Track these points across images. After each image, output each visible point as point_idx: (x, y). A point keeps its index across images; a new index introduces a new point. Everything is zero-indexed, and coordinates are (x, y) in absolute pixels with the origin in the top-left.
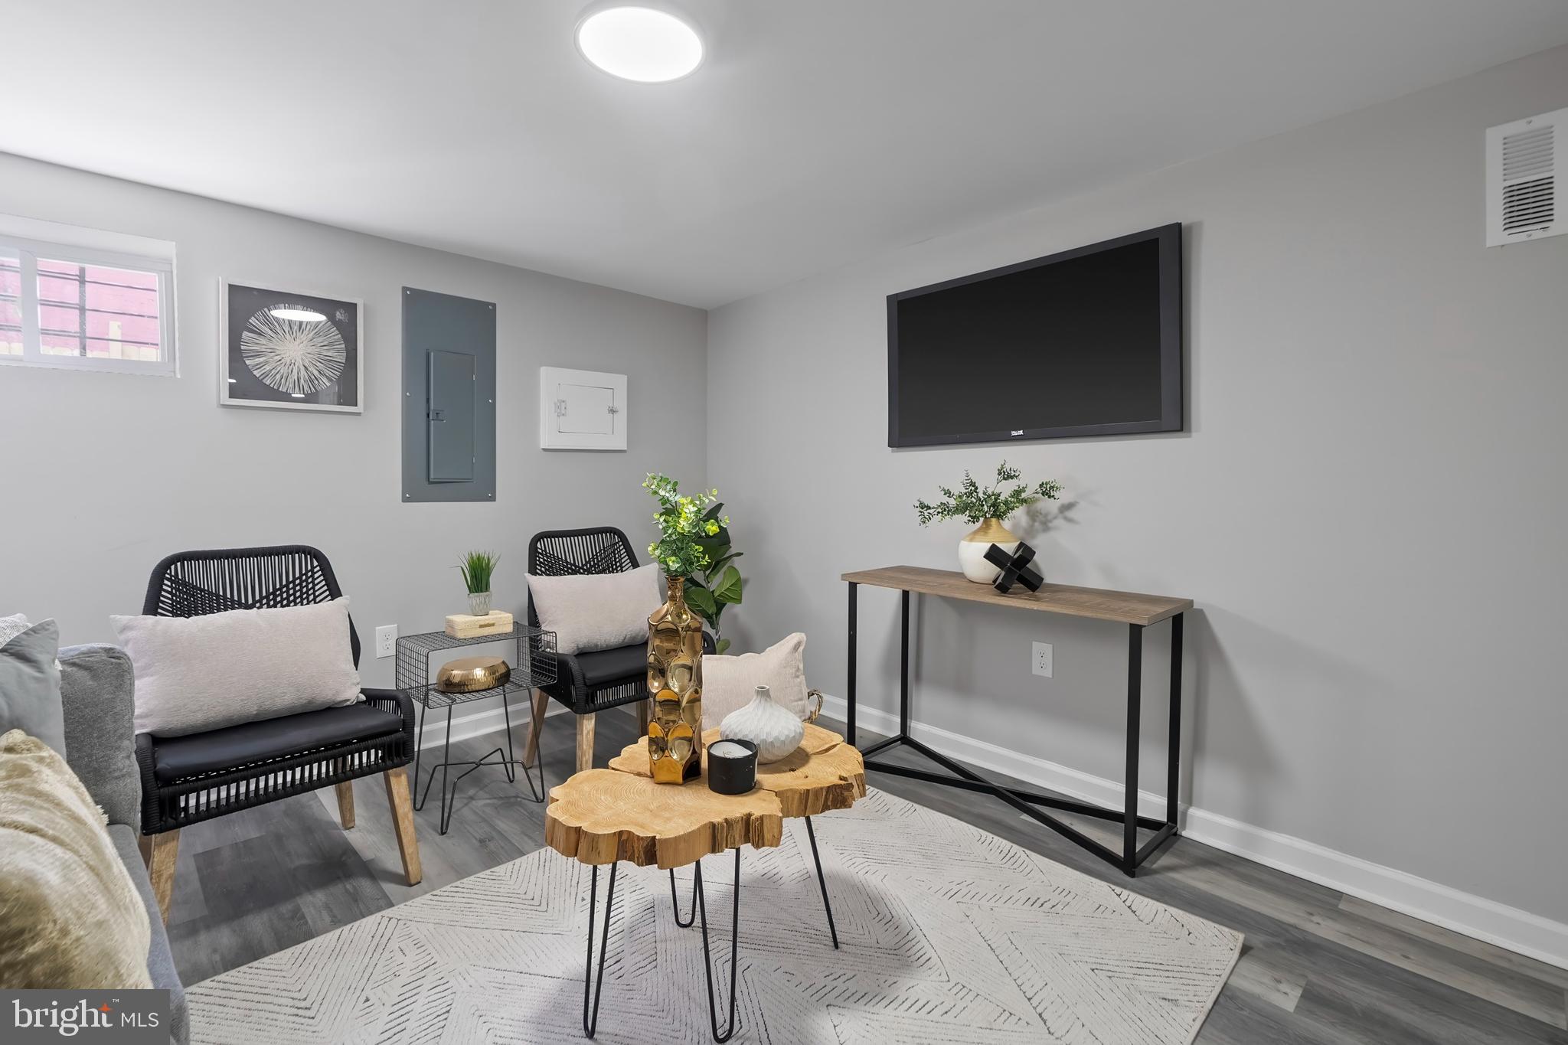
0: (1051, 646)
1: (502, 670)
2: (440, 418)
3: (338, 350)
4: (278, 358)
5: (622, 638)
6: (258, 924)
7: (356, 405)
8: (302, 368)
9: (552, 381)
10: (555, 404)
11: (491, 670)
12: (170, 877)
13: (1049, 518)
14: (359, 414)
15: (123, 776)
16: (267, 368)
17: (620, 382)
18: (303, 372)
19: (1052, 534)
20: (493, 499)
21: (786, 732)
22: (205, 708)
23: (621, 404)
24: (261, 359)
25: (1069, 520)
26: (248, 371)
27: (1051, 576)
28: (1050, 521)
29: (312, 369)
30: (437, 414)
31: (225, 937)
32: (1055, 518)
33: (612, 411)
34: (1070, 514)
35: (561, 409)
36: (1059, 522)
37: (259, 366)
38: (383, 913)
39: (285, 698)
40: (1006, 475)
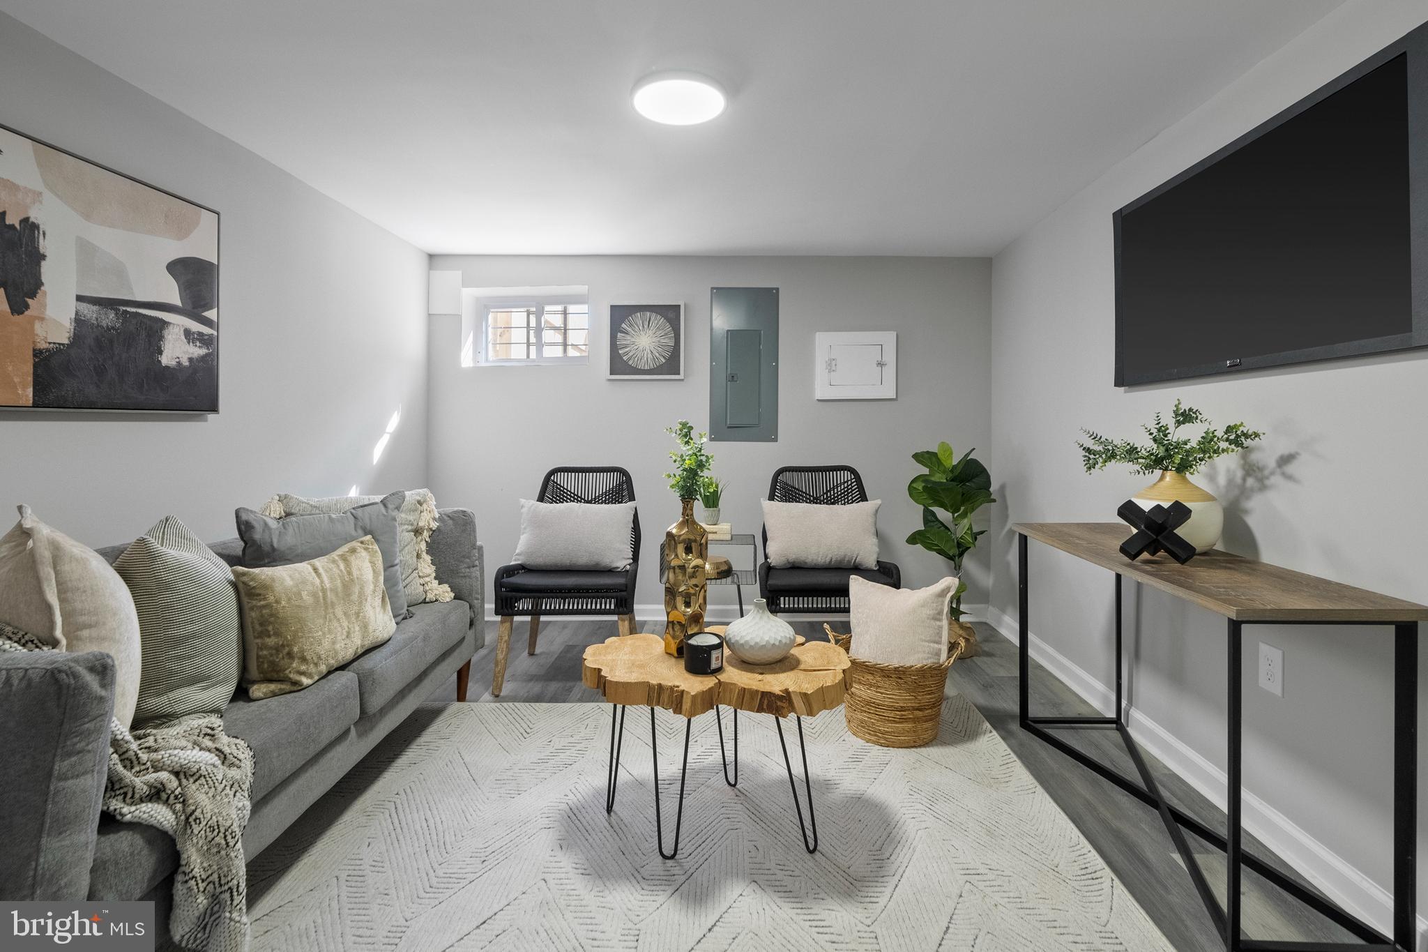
0: (1281, 652)
1: (725, 568)
2: (735, 379)
3: (670, 338)
4: (636, 347)
5: (828, 560)
6: (554, 686)
7: (679, 374)
8: (649, 352)
9: (825, 343)
10: (826, 362)
11: (717, 565)
12: (506, 641)
13: (1266, 472)
14: (683, 380)
15: (465, 576)
16: (631, 354)
17: (889, 339)
18: (650, 355)
19: (1270, 495)
20: (775, 440)
21: (758, 640)
22: (544, 555)
23: (890, 357)
24: (627, 349)
25: (1289, 477)
26: (620, 357)
27: (1269, 556)
28: (1267, 478)
29: (655, 352)
30: (733, 377)
31: (536, 688)
32: (1272, 473)
33: (881, 364)
34: (1290, 469)
35: (831, 366)
36: (1276, 480)
37: (627, 353)
38: (598, 704)
39: (583, 559)
40: (1185, 417)
